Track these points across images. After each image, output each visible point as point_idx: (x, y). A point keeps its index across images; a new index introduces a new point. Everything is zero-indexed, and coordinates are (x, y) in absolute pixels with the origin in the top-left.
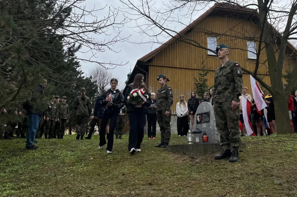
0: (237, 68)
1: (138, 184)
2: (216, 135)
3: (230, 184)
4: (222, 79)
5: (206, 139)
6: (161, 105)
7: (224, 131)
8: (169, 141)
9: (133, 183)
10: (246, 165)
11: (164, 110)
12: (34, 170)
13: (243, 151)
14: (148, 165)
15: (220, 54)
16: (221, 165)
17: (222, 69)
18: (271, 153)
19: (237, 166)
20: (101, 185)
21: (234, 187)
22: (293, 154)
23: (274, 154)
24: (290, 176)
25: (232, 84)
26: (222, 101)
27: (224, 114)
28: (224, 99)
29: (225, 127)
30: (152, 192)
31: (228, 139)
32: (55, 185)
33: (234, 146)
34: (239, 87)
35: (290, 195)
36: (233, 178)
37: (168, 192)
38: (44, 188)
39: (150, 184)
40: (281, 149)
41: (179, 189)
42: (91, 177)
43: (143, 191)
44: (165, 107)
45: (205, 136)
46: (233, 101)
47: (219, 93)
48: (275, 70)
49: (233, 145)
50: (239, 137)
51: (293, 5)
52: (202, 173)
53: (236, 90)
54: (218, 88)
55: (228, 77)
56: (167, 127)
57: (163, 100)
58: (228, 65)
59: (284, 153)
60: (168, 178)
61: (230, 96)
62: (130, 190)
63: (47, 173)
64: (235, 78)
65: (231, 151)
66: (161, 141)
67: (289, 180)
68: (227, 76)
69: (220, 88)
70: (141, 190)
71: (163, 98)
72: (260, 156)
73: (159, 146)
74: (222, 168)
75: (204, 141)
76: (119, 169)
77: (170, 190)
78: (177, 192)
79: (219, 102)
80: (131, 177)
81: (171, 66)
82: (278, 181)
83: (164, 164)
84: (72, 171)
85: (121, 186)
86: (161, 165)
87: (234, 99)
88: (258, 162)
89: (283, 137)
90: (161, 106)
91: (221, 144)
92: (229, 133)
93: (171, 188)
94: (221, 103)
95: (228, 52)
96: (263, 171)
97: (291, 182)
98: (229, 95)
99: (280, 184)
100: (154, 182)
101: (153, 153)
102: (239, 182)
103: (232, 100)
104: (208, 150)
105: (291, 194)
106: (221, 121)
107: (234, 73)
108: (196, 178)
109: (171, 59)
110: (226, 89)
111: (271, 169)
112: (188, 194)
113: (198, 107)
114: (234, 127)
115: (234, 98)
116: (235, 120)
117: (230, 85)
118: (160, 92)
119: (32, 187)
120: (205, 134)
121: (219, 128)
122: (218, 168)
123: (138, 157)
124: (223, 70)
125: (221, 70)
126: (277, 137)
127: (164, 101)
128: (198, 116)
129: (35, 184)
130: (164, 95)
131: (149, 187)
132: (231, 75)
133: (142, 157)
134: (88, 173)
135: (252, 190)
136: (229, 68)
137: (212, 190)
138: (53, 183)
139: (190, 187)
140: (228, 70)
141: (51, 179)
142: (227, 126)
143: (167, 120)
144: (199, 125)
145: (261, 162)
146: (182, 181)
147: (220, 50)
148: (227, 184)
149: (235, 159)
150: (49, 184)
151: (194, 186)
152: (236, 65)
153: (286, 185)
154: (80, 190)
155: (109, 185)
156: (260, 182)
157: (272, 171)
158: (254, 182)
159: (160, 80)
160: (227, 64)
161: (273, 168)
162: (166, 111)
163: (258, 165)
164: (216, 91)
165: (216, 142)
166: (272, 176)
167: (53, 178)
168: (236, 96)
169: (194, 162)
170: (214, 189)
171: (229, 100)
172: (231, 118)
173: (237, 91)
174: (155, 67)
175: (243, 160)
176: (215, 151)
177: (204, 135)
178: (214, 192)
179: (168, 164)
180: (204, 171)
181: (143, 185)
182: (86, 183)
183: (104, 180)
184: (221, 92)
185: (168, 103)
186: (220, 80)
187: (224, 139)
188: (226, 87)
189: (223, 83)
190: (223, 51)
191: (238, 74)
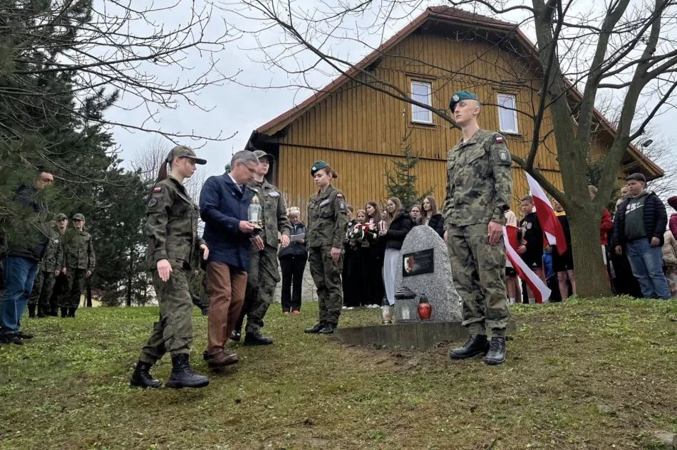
0: (499, 145)
1: (279, 425)
2: (449, 302)
3: (499, 418)
4: (465, 172)
5: (426, 311)
6: (320, 233)
7: (470, 293)
8: (337, 318)
9: (265, 421)
10: (526, 371)
11: (328, 245)
12: (6, 396)
13: (512, 339)
14: (296, 376)
15: (459, 114)
16: (469, 371)
17: (466, 149)
18: (577, 342)
19: (505, 373)
20: (185, 430)
21: (509, 424)
22: (624, 344)
23: (582, 344)
24: (630, 394)
25: (488, 183)
26: (466, 222)
27: (470, 253)
28: (471, 218)
29: (474, 284)
30: (315, 443)
31: (481, 312)
32: (64, 432)
33: (496, 326)
34: (504, 189)
35: (639, 440)
36: (503, 402)
37: (355, 441)
38: (35, 443)
39: (308, 423)
40: (596, 331)
41: (380, 434)
42: (158, 411)
43: (294, 442)
44: (330, 238)
45: (423, 305)
46: (491, 224)
47: (459, 204)
48: (573, 155)
49: (492, 324)
50: (506, 307)
51: (609, 11)
52: (427, 391)
53: (497, 198)
54: (455, 193)
55: (480, 166)
56: (333, 285)
57: (324, 221)
58: (477, 140)
59: (604, 342)
60: (349, 407)
61: (485, 212)
62: (261, 441)
63: (41, 404)
65: (489, 339)
67: (629, 404)
68: (476, 165)
69: (460, 193)
70: (287, 439)
71: (325, 216)
72: (551, 349)
73: (315, 331)
74: (472, 379)
75: (422, 318)
76: (225, 387)
77: (358, 436)
78: (375, 441)
79: (460, 225)
80: (260, 408)
81: (330, 147)
82: (604, 408)
83: (334, 373)
84: (107, 397)
85: (237, 430)
86: (328, 375)
87: (494, 218)
88: (550, 364)
89: (593, 305)
90: (318, 235)
91: (464, 323)
92: (482, 297)
93: (359, 431)
94: (463, 228)
95: (476, 110)
96: (567, 383)
97: (634, 408)
98: (482, 208)
99: (613, 414)
100: (316, 418)
101: (303, 347)
102: (518, 412)
103: (490, 220)
104: (435, 338)
105: (643, 436)
106: (463, 270)
107: (493, 158)
108: (416, 405)
109: (329, 131)
110: (475, 195)
111: (584, 379)
112: (404, 446)
113: (406, 238)
114: (495, 282)
115: (494, 216)
116: (496, 266)
117: (482, 185)
118: (317, 203)
119: (5, 440)
120: (423, 300)
121: (459, 286)
122: (464, 380)
123: (268, 357)
124: (468, 151)
125: (463, 152)
126: (579, 304)
127: (328, 224)
128: (406, 259)
129: (10, 431)
130: (327, 210)
131: (305, 430)
132: (487, 162)
133: (277, 357)
134: (147, 401)
135: (552, 429)
136: (482, 145)
137: (458, 432)
138: (59, 428)
139: (406, 428)
140: (479, 150)
141: (53, 418)
142: (478, 280)
143: (335, 268)
144: (410, 278)
145: (559, 363)
146: (385, 414)
147: (458, 104)
148: (491, 417)
149: (499, 356)
150: (49, 431)
151: (415, 425)
152: (498, 139)
153: (624, 415)
154: (133, 443)
155: (206, 430)
156: (565, 410)
157: (587, 383)
158: (552, 409)
159: (320, 176)
160: (475, 137)
161: (588, 376)
162: (333, 249)
163: (553, 369)
164: (452, 199)
165: (450, 319)
166: (590, 394)
167: (58, 415)
168: (497, 210)
169: (405, 367)
170: (464, 431)
171: (483, 221)
172: (487, 262)
173: (500, 200)
174: (294, 148)
175: (517, 358)
176: (449, 340)
177: (421, 302)
178: (464, 439)
179: (343, 372)
180: (431, 387)
181: (291, 426)
182: (144, 426)
183: (191, 415)
184: (463, 203)
185: (338, 228)
186: (461, 174)
187: (471, 311)
188: (476, 190)
189: (468, 180)
190: (465, 108)
191: (503, 161)
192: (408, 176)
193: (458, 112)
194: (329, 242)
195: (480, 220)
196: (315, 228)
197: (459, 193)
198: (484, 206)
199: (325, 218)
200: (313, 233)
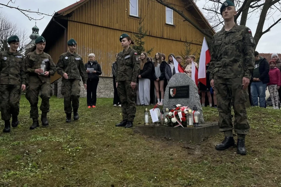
0: (250, 34)
4: (230, 48)
6: (125, 74)
7: (227, 114)
8: (133, 119)
11: (129, 81)
15: (227, 14)
17: (229, 34)
18: (270, 138)
25: (242, 55)
26: (230, 76)
27: (229, 93)
28: (233, 74)
31: (231, 124)
33: (242, 133)
40: (271, 130)
44: (130, 77)
46: (244, 78)
47: (225, 66)
53: (248, 64)
55: (239, 45)
57: (127, 67)
58: (236, 30)
61: (241, 71)
64: (248, 47)
66: (123, 118)
68: (237, 45)
71: (128, 64)
72: (263, 143)
79: (225, 77)
81: (92, 24)
87: (246, 76)
88: (274, 155)
89: (251, 112)
90: (124, 74)
94: (227, 79)
98: (240, 69)
103: (243, 76)
104: (201, 136)
106: (223, 102)
107: (247, 41)
109: (92, 16)
110: (235, 61)
114: (243, 110)
115: (246, 74)
117: (239, 56)
118: (123, 57)
121: (221, 111)
124: (231, 36)
125: (227, 36)
127: (129, 69)
128: (171, 90)
130: (129, 61)
132: (242, 43)
136: (240, 33)
140: (239, 36)
143: (133, 93)
144: (173, 100)
147: (227, 8)
149: (244, 149)
152: (248, 31)
160: (235, 28)
162: (132, 82)
168: (248, 71)
171: (240, 77)
172: (241, 99)
173: (250, 65)
175: (254, 151)
176: (206, 137)
184: (228, 65)
185: (135, 71)
186: (227, 49)
187: (227, 124)
188: (236, 58)
189: (232, 53)
190: (231, 10)
191: (252, 43)
192: (141, 42)
193: (226, 13)
194: (130, 79)
195: (238, 76)
196: (122, 70)
197: (226, 59)
198: (241, 68)
199: (127, 66)
200: (121, 73)
